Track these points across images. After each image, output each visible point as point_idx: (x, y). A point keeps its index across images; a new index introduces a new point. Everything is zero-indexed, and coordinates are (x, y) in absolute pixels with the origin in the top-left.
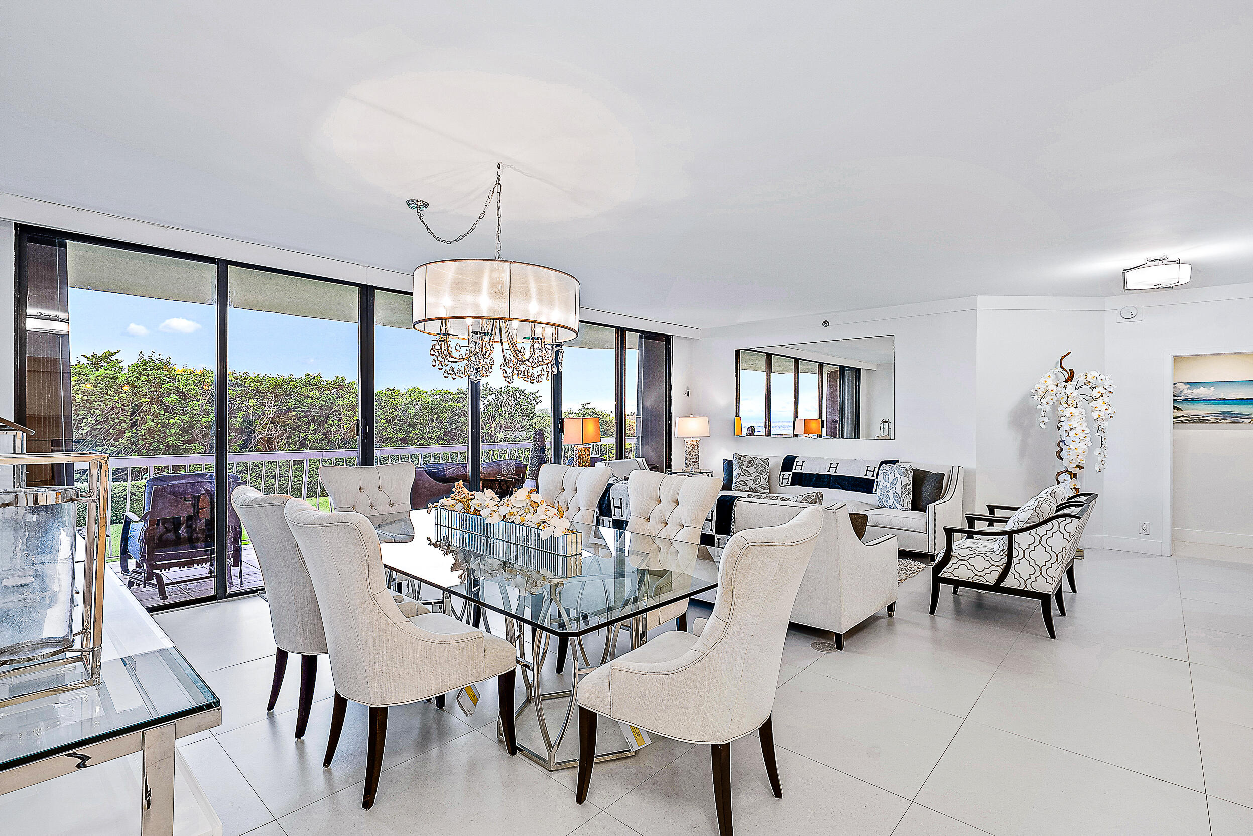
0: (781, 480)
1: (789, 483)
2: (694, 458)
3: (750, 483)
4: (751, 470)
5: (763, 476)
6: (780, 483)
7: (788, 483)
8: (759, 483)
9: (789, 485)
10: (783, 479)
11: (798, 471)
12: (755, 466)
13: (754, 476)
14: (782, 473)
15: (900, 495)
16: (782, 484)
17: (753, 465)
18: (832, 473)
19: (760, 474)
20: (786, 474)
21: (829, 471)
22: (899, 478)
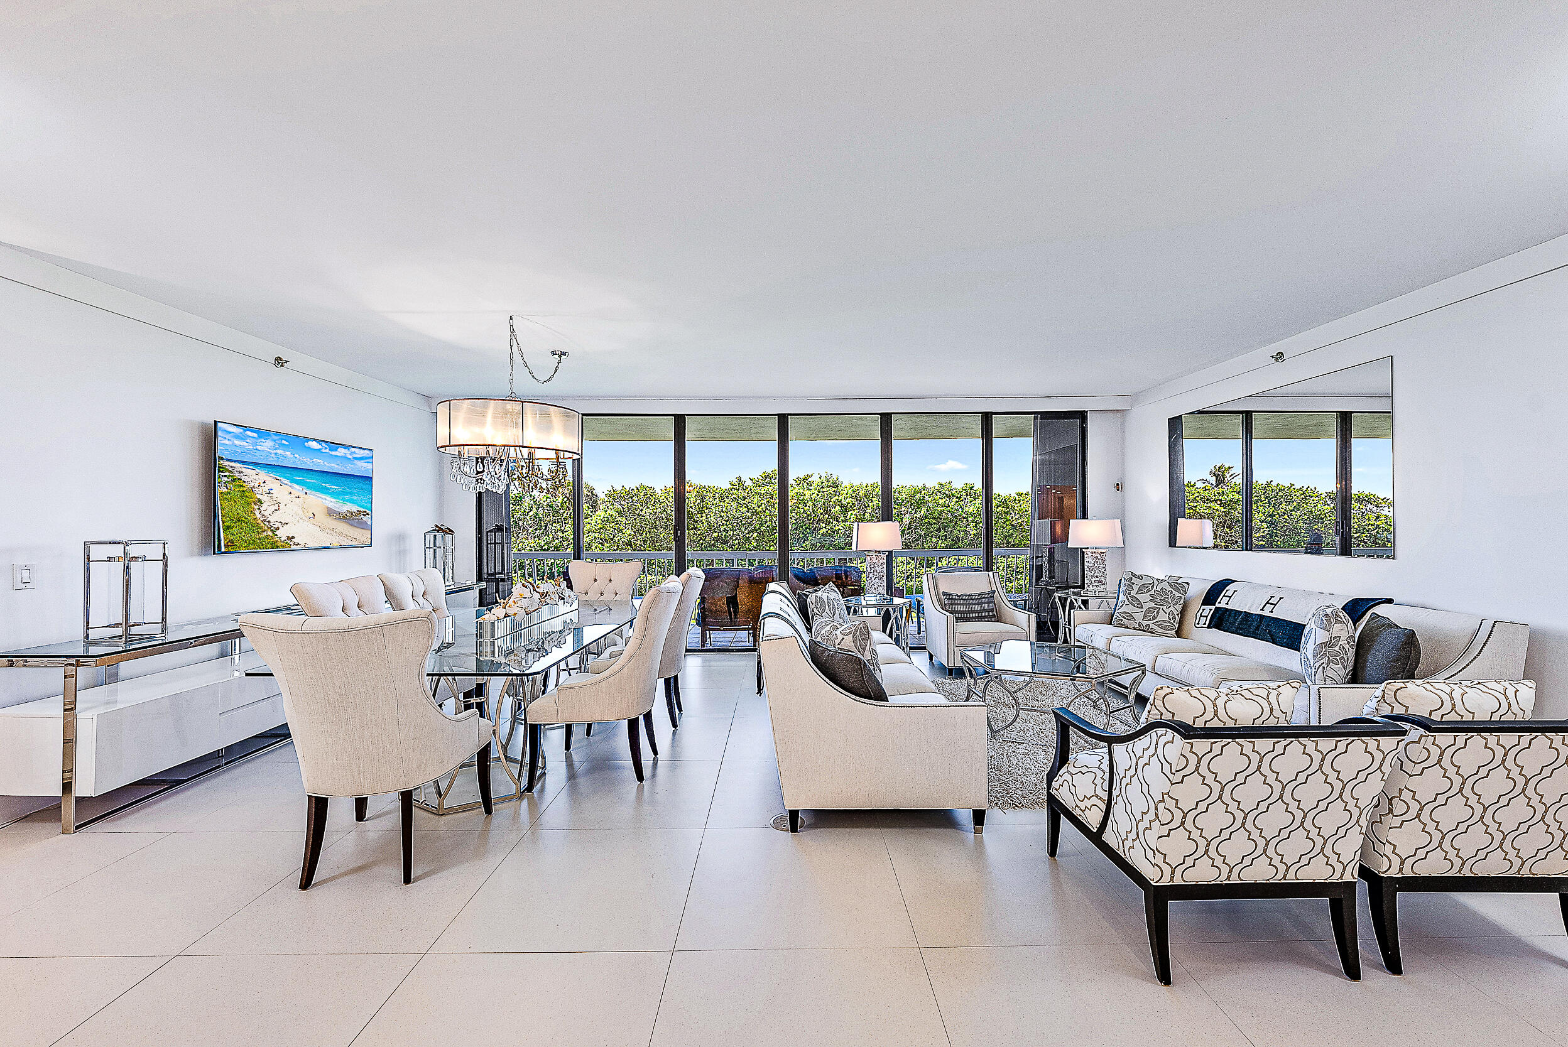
0: (1198, 618)
1: (1207, 623)
2: (1097, 577)
3: (1139, 617)
4: (1143, 598)
5: (1164, 608)
6: (1197, 622)
7: (1205, 624)
8: (1155, 618)
9: (1206, 626)
10: (1201, 616)
11: (1223, 605)
12: (1152, 592)
13: (1146, 606)
14: (1203, 607)
15: (1312, 663)
16: (1198, 624)
17: (1149, 591)
18: (1266, 613)
19: (1161, 605)
20: (1207, 608)
21: (1262, 610)
22: (1314, 630)
